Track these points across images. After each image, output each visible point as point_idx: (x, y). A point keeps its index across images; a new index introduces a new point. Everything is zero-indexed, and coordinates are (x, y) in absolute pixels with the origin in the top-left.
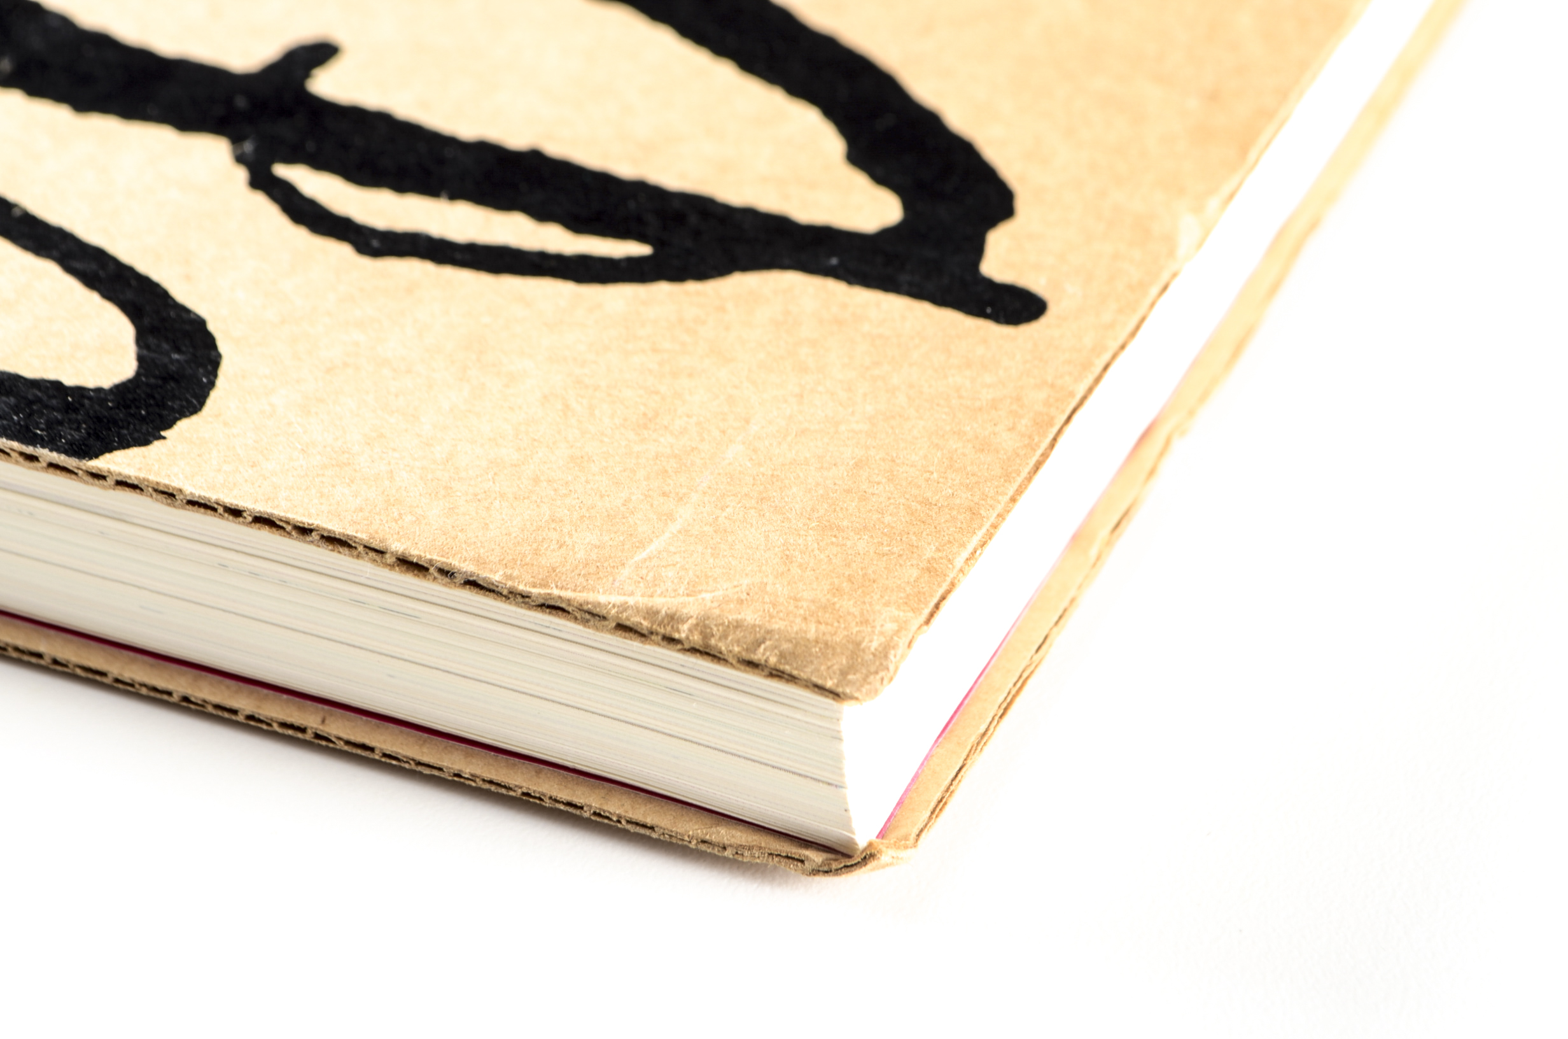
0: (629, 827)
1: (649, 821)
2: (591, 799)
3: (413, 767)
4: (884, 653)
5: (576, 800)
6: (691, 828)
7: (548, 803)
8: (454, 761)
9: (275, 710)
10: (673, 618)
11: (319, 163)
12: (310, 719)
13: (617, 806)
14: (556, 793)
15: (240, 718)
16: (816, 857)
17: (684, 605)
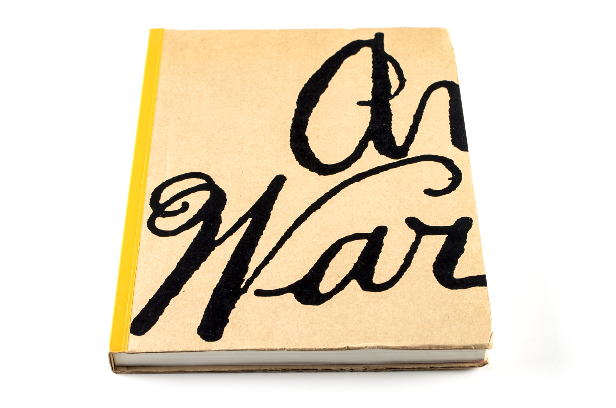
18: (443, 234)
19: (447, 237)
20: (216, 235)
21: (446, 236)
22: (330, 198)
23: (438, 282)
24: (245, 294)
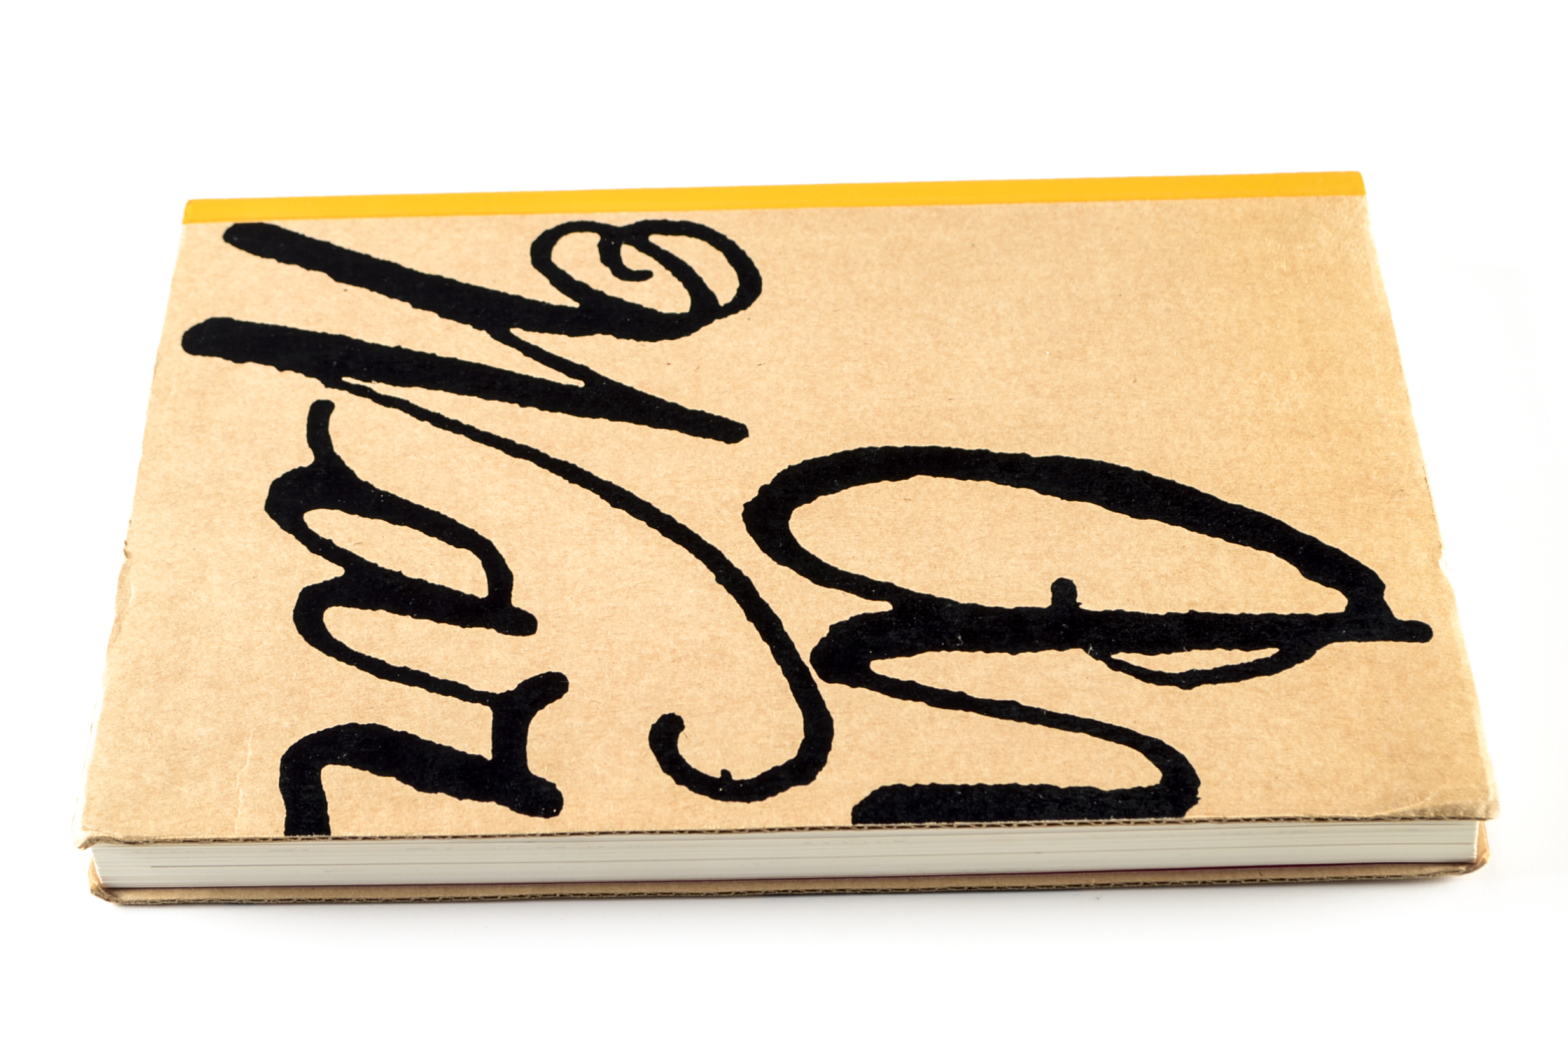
0: (1392, 878)
1: (1399, 874)
2: (1375, 873)
3: (1302, 881)
4: (1495, 799)
5: (1370, 875)
6: (1415, 872)
7: (1358, 879)
8: (1317, 874)
9: (1241, 876)
10: (1423, 811)
11: (1128, 650)
12: (1256, 876)
13: (1385, 872)
14: (1361, 875)
15: (1228, 883)
16: (1463, 868)
17: (1424, 804)
18: (493, 751)
19: (485, 760)
20: (527, 328)
21: (489, 756)
22: (650, 524)
23: (315, 732)
24: (323, 386)
